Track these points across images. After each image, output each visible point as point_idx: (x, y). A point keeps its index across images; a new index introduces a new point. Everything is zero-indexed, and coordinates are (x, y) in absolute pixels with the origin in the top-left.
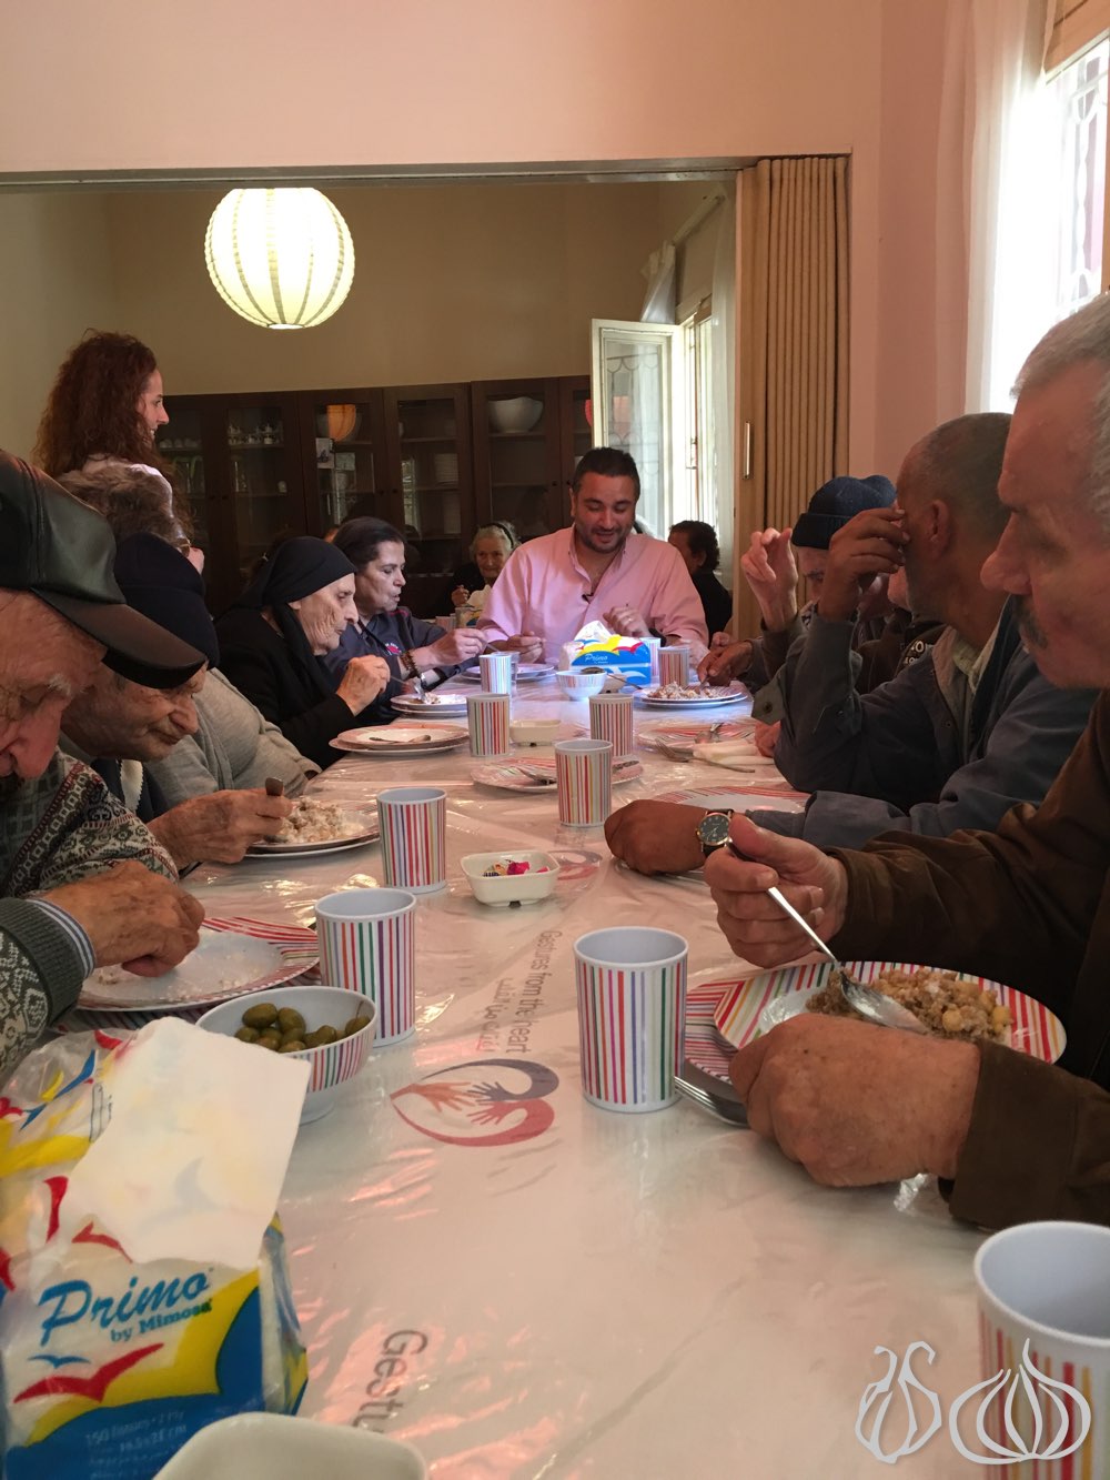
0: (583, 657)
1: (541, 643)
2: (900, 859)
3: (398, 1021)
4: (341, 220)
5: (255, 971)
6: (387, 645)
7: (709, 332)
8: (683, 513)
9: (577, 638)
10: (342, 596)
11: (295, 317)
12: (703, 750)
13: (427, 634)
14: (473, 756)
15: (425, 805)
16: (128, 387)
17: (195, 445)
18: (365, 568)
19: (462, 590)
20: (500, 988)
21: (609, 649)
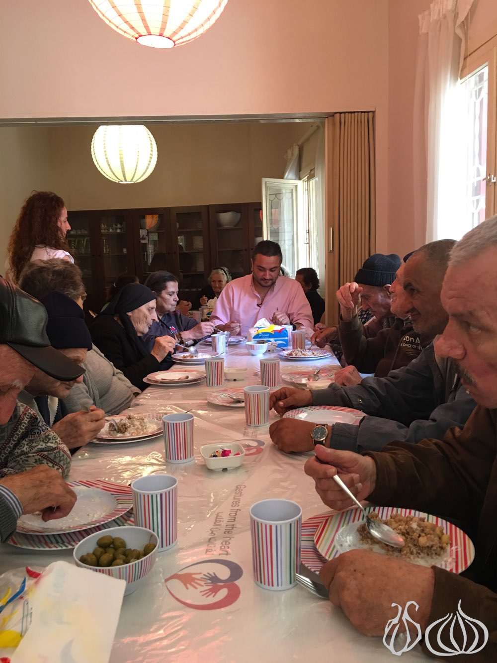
0: (258, 335)
1: (240, 326)
2: (399, 456)
3: (169, 539)
4: (152, 136)
5: (105, 508)
6: (170, 327)
7: (314, 183)
8: (303, 265)
9: (255, 326)
10: (150, 310)
11: (131, 178)
12: (311, 384)
13: (188, 323)
14: (208, 386)
15: (184, 423)
16: (54, 216)
17: (86, 232)
18: (161, 293)
19: (204, 298)
20: (217, 518)
21: (269, 331)
